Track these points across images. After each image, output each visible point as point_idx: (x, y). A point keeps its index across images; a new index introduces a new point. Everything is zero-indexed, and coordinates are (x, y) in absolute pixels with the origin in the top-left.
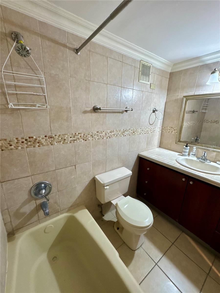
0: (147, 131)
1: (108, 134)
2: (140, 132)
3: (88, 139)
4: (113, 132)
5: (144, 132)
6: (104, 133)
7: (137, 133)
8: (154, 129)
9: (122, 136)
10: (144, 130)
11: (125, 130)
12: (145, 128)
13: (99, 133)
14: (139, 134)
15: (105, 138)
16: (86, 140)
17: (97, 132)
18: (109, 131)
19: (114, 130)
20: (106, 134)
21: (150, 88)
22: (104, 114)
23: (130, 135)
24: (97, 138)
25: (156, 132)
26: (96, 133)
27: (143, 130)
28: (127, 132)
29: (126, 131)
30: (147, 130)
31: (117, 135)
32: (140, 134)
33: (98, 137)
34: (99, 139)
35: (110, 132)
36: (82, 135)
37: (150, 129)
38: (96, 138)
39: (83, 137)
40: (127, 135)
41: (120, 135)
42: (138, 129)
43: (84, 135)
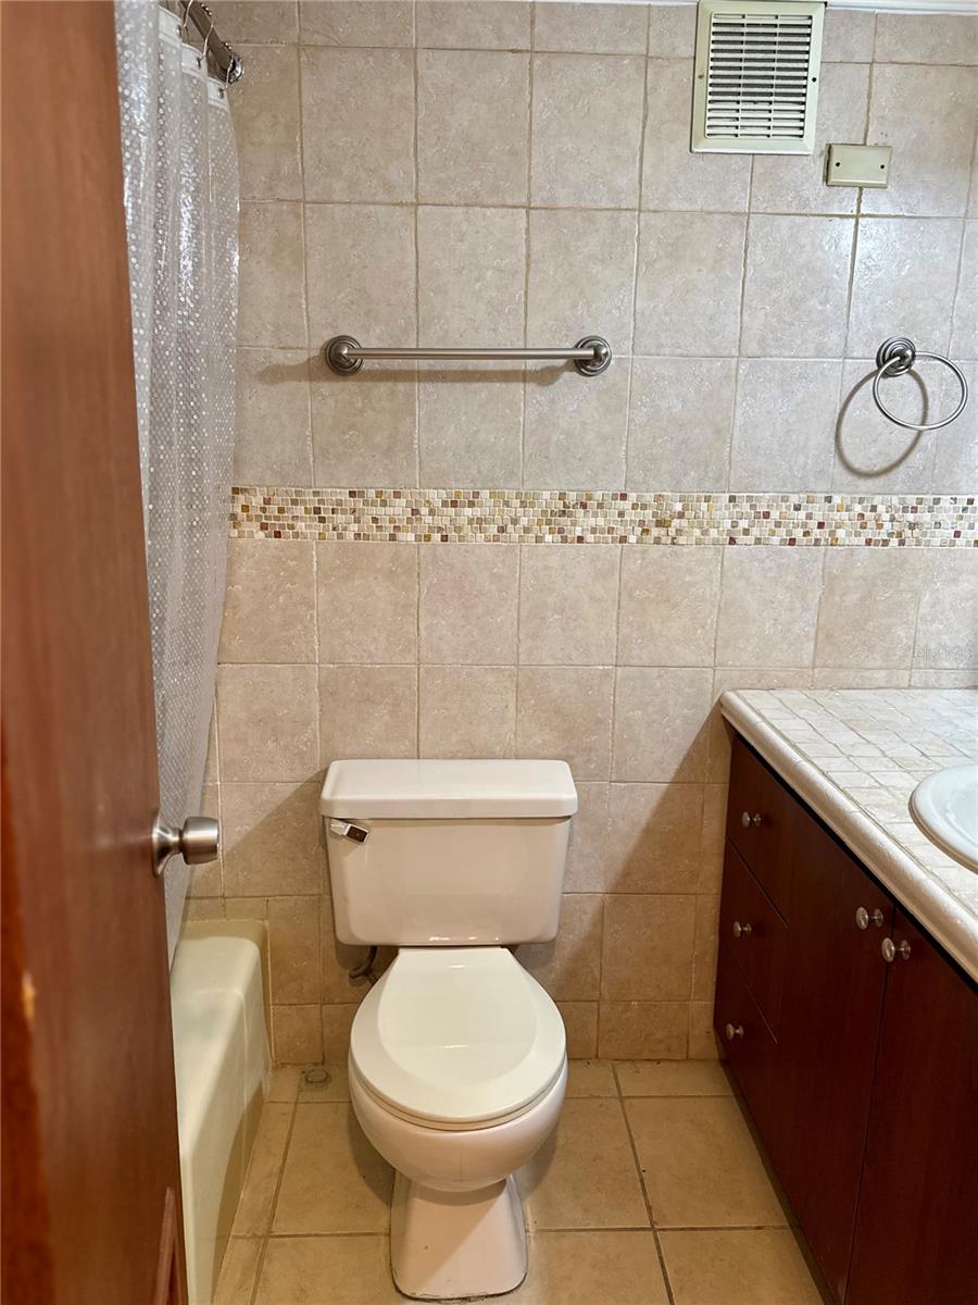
0: (821, 525)
1: (432, 512)
2: (735, 524)
3: (292, 527)
4: (472, 504)
5: (782, 532)
6: (399, 508)
7: (697, 532)
8: (911, 517)
9: (548, 538)
10: (775, 515)
11: (572, 497)
12: (794, 499)
13: (366, 503)
14: (716, 542)
15: (411, 537)
16: (278, 535)
17: (352, 494)
18: (436, 496)
19: (476, 495)
20: (415, 512)
21: (826, 178)
22: (401, 387)
23: (623, 540)
24: (354, 527)
25: (936, 541)
26: (345, 496)
27: (767, 515)
28: (595, 515)
29: (584, 506)
30: (809, 516)
31: (502, 529)
32: (732, 541)
33: (357, 521)
34: (367, 537)
35: (445, 504)
36: (257, 501)
37: (858, 508)
38: (345, 529)
39: (259, 513)
40: (590, 537)
41: (527, 530)
42: (707, 499)
43: (267, 501)
